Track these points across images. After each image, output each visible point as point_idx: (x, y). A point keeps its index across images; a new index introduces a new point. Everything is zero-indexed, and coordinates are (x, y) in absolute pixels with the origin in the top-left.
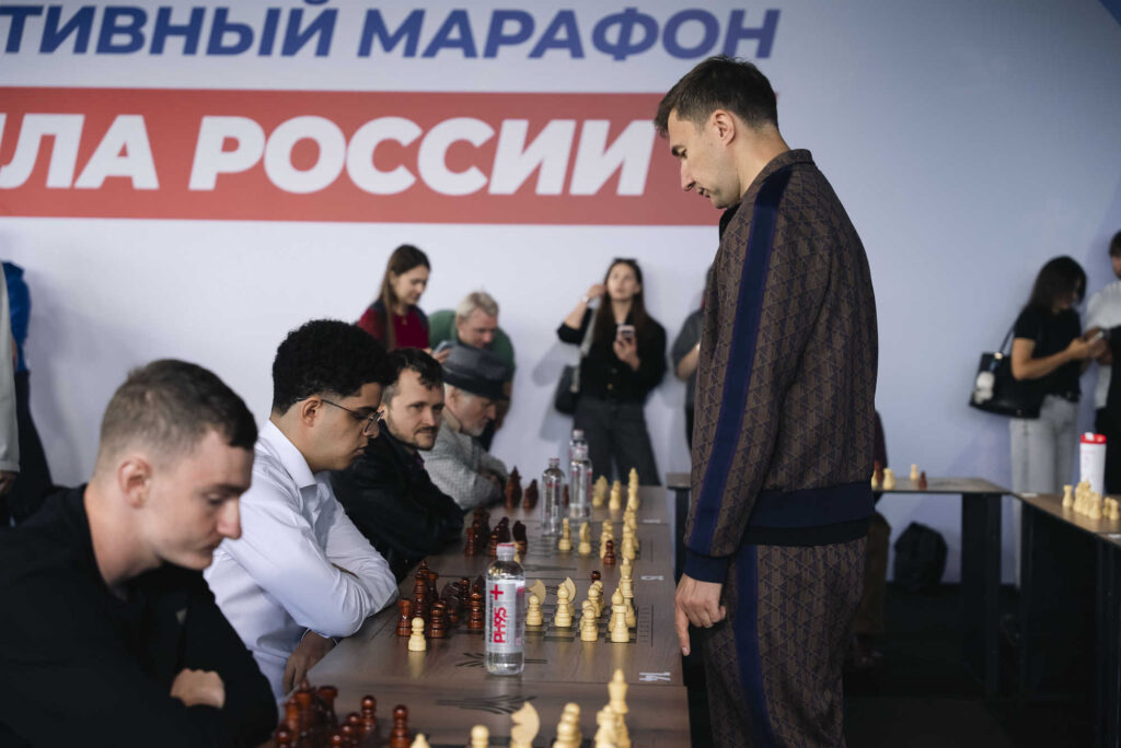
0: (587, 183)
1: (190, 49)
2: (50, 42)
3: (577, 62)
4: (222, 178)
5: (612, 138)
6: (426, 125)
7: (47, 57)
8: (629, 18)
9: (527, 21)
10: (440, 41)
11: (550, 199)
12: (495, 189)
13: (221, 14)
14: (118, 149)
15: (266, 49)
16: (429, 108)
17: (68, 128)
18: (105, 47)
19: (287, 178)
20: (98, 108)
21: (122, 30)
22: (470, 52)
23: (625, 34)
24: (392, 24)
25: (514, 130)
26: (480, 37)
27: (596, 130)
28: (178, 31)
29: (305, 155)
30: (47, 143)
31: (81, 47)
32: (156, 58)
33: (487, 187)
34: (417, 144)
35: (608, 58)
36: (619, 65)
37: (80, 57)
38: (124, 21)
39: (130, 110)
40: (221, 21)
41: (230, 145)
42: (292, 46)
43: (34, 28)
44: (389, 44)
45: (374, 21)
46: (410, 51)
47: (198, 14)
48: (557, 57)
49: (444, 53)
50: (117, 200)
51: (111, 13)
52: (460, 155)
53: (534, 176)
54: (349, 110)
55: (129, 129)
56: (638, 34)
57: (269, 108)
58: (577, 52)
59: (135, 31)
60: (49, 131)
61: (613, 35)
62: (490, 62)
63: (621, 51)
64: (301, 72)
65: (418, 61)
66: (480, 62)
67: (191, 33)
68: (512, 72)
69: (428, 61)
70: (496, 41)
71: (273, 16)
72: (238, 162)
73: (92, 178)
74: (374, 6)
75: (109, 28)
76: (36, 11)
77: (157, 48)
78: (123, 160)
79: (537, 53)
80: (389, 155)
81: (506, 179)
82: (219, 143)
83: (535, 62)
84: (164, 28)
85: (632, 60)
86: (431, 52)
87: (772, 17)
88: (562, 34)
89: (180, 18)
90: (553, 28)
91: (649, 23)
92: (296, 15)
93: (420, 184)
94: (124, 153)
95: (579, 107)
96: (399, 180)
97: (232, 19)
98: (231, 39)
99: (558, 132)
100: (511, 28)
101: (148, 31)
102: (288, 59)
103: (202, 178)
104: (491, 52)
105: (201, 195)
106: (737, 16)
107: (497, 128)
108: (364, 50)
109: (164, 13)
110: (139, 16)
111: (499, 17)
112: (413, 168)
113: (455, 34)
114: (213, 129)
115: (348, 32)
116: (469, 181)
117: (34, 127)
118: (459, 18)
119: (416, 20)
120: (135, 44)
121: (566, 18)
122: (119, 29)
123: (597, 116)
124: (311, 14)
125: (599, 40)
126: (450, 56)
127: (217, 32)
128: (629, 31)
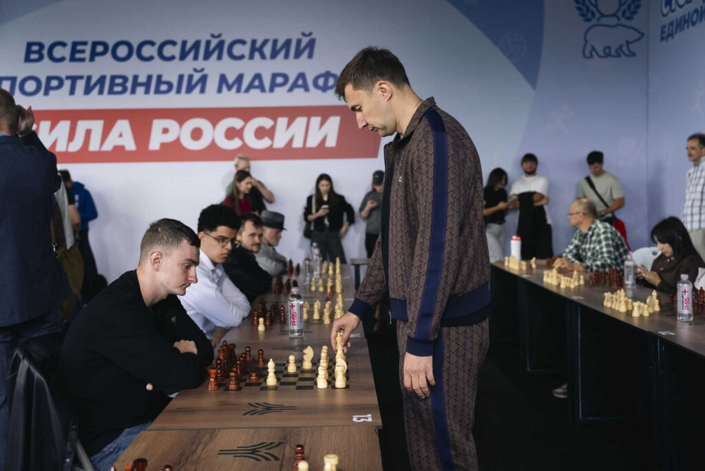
0: (313, 142)
1: (147, 92)
2: (88, 91)
3: (307, 93)
4: (163, 145)
5: (322, 123)
6: (246, 121)
7: (87, 97)
8: (327, 75)
9: (286, 77)
10: (251, 86)
11: (298, 149)
12: (275, 146)
13: (159, 77)
14: (118, 134)
15: (179, 91)
16: (247, 114)
17: (97, 126)
18: (111, 92)
19: (189, 144)
20: (109, 117)
21: (118, 85)
22: (263, 90)
23: (326, 82)
24: (231, 80)
25: (282, 121)
26: (267, 84)
27: (316, 121)
28: (141, 84)
29: (197, 134)
30: (88, 133)
31: (101, 92)
32: (133, 96)
33: (272, 146)
34: (242, 129)
35: (319, 92)
36: (324, 94)
37: (101, 97)
38: (119, 81)
39: (123, 118)
40: (159, 80)
41: (165, 131)
42: (190, 89)
43: (81, 85)
44: (229, 88)
45: (223, 79)
46: (238, 91)
47: (150, 78)
48: (299, 92)
49: (253, 91)
50: (118, 155)
51: (113, 78)
52: (260, 133)
53: (291, 141)
54: (215, 115)
55: (123, 126)
57: (181, 116)
58: (307, 89)
59: (123, 85)
60: (89, 127)
61: (321, 82)
62: (271, 94)
63: (325, 88)
64: (195, 100)
65: (242, 95)
66: (267, 95)
67: (147, 86)
68: (281, 98)
69: (247, 94)
70: (273, 85)
71: (181, 77)
72: (169, 138)
73: (108, 146)
74: (223, 72)
75: (112, 84)
76: (81, 77)
77: (133, 92)
78: (120, 139)
79: (291, 90)
80: (231, 134)
81: (280, 142)
82: (161, 131)
83: (290, 94)
84: (136, 83)
85: (329, 92)
86: (247, 90)
88: (300, 82)
89: (142, 79)
90: (297, 80)
92: (191, 77)
93: (245, 146)
94: (121, 135)
95: (308, 112)
96: (235, 144)
97: (164, 79)
98: (164, 87)
99: (301, 122)
100: (279, 80)
101: (129, 85)
102: (188, 95)
103: (154, 145)
104: (272, 90)
105: (155, 152)
107: (275, 121)
108: (220, 90)
109: (136, 77)
110: (125, 79)
111: (274, 76)
112: (242, 138)
113: (256, 83)
114: (158, 125)
115: (212, 83)
116: (264, 143)
117: (82, 126)
118: (258, 76)
119: (240, 78)
120: (124, 91)
121: (302, 76)
122: (117, 84)
123: (316, 115)
124: (197, 76)
125: (316, 85)
126: (255, 92)
127: (158, 85)
128: (328, 80)
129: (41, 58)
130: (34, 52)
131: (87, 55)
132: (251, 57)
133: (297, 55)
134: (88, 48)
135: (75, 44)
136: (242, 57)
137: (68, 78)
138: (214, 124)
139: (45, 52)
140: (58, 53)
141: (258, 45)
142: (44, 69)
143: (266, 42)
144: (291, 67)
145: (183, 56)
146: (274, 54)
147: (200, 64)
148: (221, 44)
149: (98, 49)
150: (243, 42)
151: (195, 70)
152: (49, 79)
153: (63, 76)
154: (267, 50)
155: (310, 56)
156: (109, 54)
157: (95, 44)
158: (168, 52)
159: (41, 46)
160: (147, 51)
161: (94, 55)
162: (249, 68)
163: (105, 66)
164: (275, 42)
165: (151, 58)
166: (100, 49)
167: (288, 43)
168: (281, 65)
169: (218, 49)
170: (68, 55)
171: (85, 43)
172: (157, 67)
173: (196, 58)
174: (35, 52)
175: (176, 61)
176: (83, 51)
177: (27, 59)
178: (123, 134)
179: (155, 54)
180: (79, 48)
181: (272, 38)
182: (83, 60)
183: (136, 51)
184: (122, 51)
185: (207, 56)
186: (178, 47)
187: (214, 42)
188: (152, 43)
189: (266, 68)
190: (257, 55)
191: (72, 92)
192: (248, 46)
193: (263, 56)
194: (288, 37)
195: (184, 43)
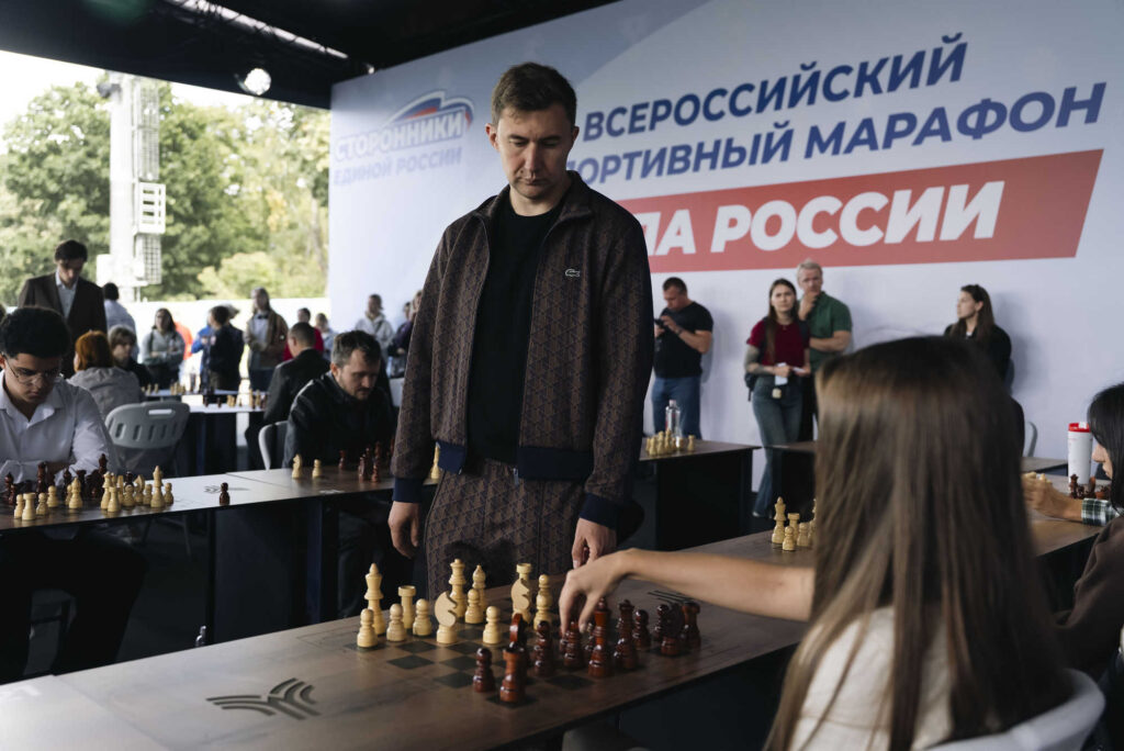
0: (951, 232)
1: (713, 166)
2: (645, 172)
3: (948, 143)
4: (729, 244)
5: (971, 196)
6: (845, 200)
7: (644, 180)
8: (985, 106)
9: (911, 119)
10: (856, 141)
11: (925, 244)
12: (888, 241)
13: (730, 141)
14: (676, 230)
15: (753, 161)
16: (845, 188)
18: (672, 171)
19: (763, 242)
20: (667, 207)
22: (874, 146)
23: (982, 119)
24: (825, 135)
25: (902, 197)
26: (880, 137)
27: (959, 192)
28: (707, 156)
29: (773, 226)
31: (660, 173)
32: (696, 174)
33: (883, 239)
34: (839, 213)
35: (968, 138)
36: (978, 142)
37: (659, 178)
38: (681, 154)
39: (682, 207)
40: (730, 149)
41: (733, 223)
42: (767, 158)
43: (639, 163)
44: (823, 148)
45: (815, 134)
46: (836, 151)
47: (717, 144)
48: (933, 142)
49: (857, 149)
51: (675, 149)
52: (867, 219)
53: (915, 229)
54: (798, 194)
55: (682, 218)
56: (991, 117)
57: (753, 198)
58: (946, 136)
59: (685, 159)
61: (972, 121)
62: (887, 151)
63: (978, 132)
64: (773, 172)
65: (841, 156)
66: (881, 153)
67: (714, 156)
68: (904, 156)
69: (848, 156)
70: (891, 135)
71: (757, 138)
72: (737, 234)
73: (663, 248)
74: (813, 125)
75: (674, 159)
76: (638, 154)
77: (697, 168)
78: (678, 238)
79: (918, 141)
80: (823, 222)
81: (896, 233)
82: (726, 222)
83: (917, 148)
84: (701, 155)
85: (986, 137)
86: (849, 150)
87: (1099, 90)
88: (936, 125)
89: (708, 148)
90: (930, 122)
91: (1000, 108)
93: (841, 242)
94: (679, 233)
95: (945, 177)
96: (828, 238)
97: (735, 144)
98: (734, 157)
99: (933, 195)
100: (901, 126)
101: (692, 158)
102: (766, 166)
103: (718, 246)
104: (887, 145)
105: (717, 255)
106: (1070, 93)
107: (891, 198)
108: (809, 154)
109: (701, 146)
110: (687, 149)
111: (893, 119)
112: (837, 230)
113: (864, 135)
114: (724, 214)
115: (799, 143)
116: (872, 236)
118: (867, 124)
119: (839, 130)
120: (687, 167)
121: (939, 114)
122: (678, 159)
123: (959, 182)
124: (779, 134)
125: (962, 126)
126: (862, 151)
127: (727, 154)
128: (984, 117)
129: (600, 133)
131: (646, 122)
132: (859, 93)
133: (932, 80)
134: (648, 112)
135: (636, 108)
136: (845, 94)
137: (626, 156)
138: (798, 209)
139: (604, 124)
140: (618, 122)
141: (869, 71)
142: (602, 148)
143: (882, 63)
144: (918, 100)
145: (762, 104)
146: (894, 84)
147: (785, 114)
148: (816, 75)
149: (660, 112)
150: (846, 70)
151: (777, 125)
152: (607, 159)
153: (621, 155)
154: (884, 78)
155: (956, 77)
156: (671, 118)
157: (657, 104)
158: (747, 100)
159: (600, 115)
160: (719, 104)
161: (656, 119)
162: (852, 112)
163: (668, 135)
164: (898, 60)
165: (721, 115)
166: (662, 110)
167: (918, 59)
168: (904, 99)
169: (811, 86)
170: (627, 127)
171: (645, 106)
172: (727, 128)
173: (778, 107)
174: (594, 126)
175: (752, 115)
176: (643, 117)
177: (586, 137)
178: (682, 231)
179: (726, 109)
180: (640, 113)
181: (891, 55)
182: (642, 129)
183: (702, 108)
184: (687, 110)
185: (794, 100)
186: (756, 94)
187: (805, 76)
188: (722, 92)
189: (876, 107)
190: (867, 87)
191: (629, 176)
192: (854, 75)
193: (877, 89)
194: (920, 49)
195: (764, 84)
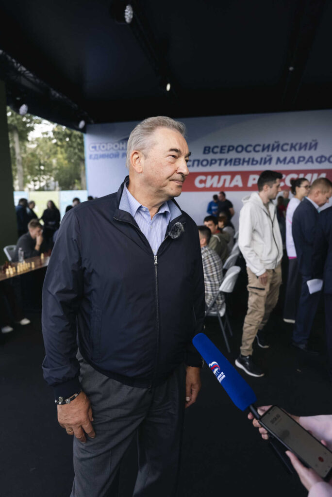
1: (248, 164)
2: (226, 164)
4: (252, 185)
6: (287, 175)
7: (225, 167)
8: (322, 157)
9: (304, 158)
10: (290, 162)
15: (260, 164)
17: (228, 177)
18: (234, 164)
20: (233, 174)
22: (294, 163)
24: (282, 159)
26: (296, 160)
28: (246, 161)
30: (225, 180)
32: (242, 166)
34: (285, 178)
36: (320, 164)
37: (231, 166)
39: (238, 174)
40: (253, 160)
41: (254, 179)
42: (265, 163)
43: (223, 162)
44: (281, 162)
45: (278, 160)
46: (284, 163)
47: (249, 159)
48: (309, 164)
50: (236, 188)
51: (235, 159)
55: (238, 177)
56: (323, 159)
58: (313, 163)
59: (239, 162)
60: (225, 178)
61: (319, 160)
62: (297, 165)
63: (320, 162)
65: (286, 165)
67: (248, 162)
68: (302, 166)
70: (299, 161)
71: (262, 159)
73: (232, 185)
74: (278, 157)
75: (235, 161)
76: (223, 159)
77: (243, 164)
79: (306, 163)
82: (252, 179)
84: (244, 161)
85: (322, 163)
86: (288, 163)
88: (310, 160)
89: (246, 159)
91: (325, 158)
92: (265, 158)
93: (285, 185)
97: (255, 159)
98: (255, 163)
99: (309, 176)
100: (302, 159)
101: (241, 162)
102: (264, 165)
103: (249, 185)
104: (298, 163)
105: (249, 187)
108: (277, 163)
109: (244, 159)
110: (240, 159)
111: (299, 158)
112: (284, 182)
113: (292, 160)
114: (251, 177)
117: (223, 177)
118: (293, 158)
119: (285, 159)
120: (239, 164)
121: (311, 157)
122: (237, 162)
123: (316, 173)
124: (268, 158)
125: (317, 161)
126: (291, 164)
128: (321, 159)
129: (209, 152)
130: (207, 150)
131: (226, 151)
132: (291, 150)
133: (310, 148)
134: (226, 149)
135: (222, 147)
137: (219, 159)
139: (211, 150)
140: (216, 150)
141: (294, 144)
142: (210, 156)
143: (297, 144)
144: (307, 154)
145: (263, 150)
146: (300, 149)
147: (270, 153)
148: (278, 146)
149: (231, 148)
150: (288, 144)
151: (268, 156)
152: (212, 160)
153: (217, 159)
154: (297, 147)
155: (315, 149)
156: (234, 150)
157: (229, 147)
158: (257, 148)
159: (209, 148)
160: (249, 149)
161: (229, 150)
162: (289, 155)
163: (233, 155)
164: (301, 144)
165: (250, 151)
167: (306, 144)
168: (303, 153)
169: (277, 147)
170: (219, 151)
172: (253, 155)
173: (268, 151)
175: (260, 152)
176: (225, 149)
177: (204, 153)
178: (238, 181)
179: (252, 149)
181: (299, 142)
182: (224, 153)
183: (245, 149)
184: (240, 149)
185: (273, 150)
186: (261, 147)
187: (276, 145)
188: (251, 146)
189: (296, 154)
190: (293, 150)
191: (220, 164)
192: (289, 146)
193: (295, 150)
194: (307, 142)
195: (264, 145)
